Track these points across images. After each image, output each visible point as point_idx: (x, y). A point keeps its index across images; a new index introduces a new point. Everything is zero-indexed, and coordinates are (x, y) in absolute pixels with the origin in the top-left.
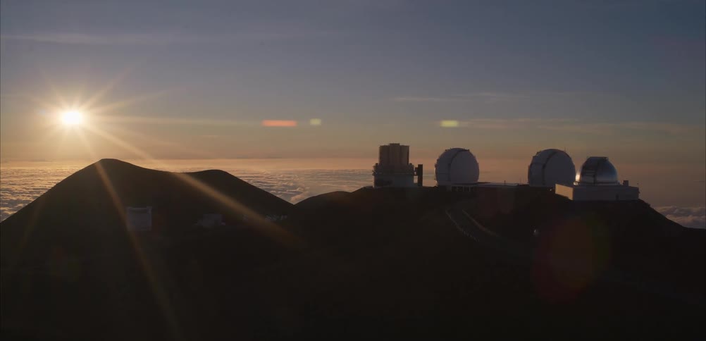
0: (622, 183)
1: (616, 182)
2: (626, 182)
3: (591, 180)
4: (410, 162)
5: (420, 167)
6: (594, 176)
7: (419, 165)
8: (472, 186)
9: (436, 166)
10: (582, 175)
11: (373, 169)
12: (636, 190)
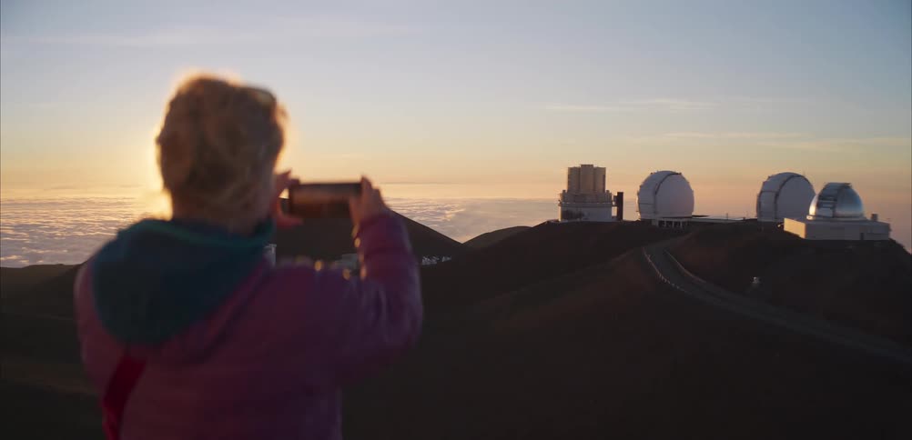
0: (869, 217)
1: (862, 215)
2: (874, 216)
3: (827, 212)
4: (606, 189)
5: (620, 195)
6: (833, 208)
7: (619, 193)
8: (684, 220)
9: (638, 194)
10: (819, 206)
11: (559, 197)
12: (887, 227)
